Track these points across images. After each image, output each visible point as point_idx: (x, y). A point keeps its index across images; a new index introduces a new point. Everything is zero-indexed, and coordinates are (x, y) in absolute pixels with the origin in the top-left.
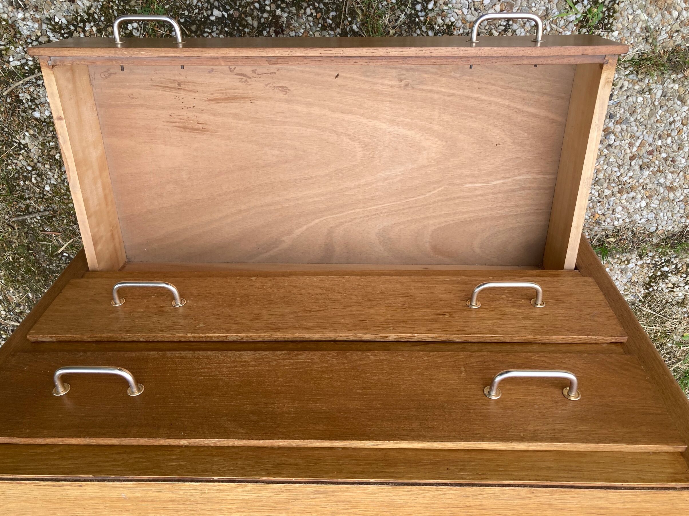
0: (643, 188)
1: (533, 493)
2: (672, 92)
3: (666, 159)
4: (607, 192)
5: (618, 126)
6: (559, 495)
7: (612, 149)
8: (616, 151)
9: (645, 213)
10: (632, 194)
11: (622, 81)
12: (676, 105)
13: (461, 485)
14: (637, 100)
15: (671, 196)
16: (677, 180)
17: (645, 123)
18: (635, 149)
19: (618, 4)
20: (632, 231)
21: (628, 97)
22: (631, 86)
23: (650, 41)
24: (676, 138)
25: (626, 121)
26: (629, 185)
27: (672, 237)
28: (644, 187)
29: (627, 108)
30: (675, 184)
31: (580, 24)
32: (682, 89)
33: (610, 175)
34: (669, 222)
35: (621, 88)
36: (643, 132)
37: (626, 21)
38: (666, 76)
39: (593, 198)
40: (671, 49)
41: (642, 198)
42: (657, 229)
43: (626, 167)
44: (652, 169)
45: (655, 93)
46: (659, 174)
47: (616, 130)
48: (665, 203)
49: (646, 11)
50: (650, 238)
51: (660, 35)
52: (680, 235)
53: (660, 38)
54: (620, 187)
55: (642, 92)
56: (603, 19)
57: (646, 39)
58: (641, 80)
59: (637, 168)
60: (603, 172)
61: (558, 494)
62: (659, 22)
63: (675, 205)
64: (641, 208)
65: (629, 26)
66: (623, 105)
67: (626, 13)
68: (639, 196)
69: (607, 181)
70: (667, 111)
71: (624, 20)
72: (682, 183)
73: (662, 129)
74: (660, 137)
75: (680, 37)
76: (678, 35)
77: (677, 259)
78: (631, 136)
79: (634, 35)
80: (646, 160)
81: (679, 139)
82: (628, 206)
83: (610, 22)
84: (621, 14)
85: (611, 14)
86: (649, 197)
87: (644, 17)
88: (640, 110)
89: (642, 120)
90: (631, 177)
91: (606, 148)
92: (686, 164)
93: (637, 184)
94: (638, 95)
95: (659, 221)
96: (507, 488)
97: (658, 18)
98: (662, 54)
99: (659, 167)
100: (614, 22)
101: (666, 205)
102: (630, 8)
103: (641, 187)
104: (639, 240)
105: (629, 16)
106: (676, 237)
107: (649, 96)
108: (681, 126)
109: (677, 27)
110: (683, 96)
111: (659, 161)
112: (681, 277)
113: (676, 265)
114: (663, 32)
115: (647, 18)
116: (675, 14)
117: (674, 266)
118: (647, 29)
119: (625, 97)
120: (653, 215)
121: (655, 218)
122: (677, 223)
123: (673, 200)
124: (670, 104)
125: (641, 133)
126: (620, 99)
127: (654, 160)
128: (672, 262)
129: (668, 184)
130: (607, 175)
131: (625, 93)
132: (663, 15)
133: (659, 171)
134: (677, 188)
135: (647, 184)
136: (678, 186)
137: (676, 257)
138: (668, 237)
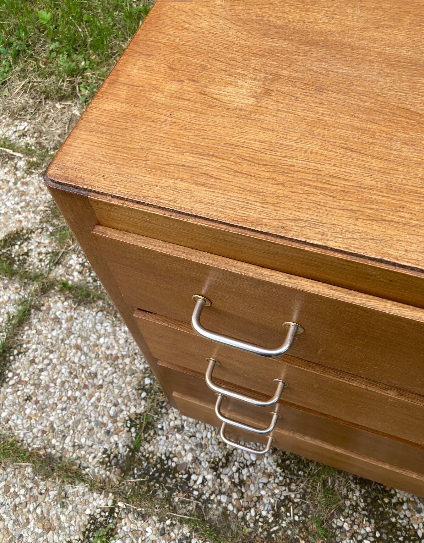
0: (99, 355)
1: (283, 228)
2: (58, 437)
3: (76, 377)
4: (127, 361)
5: (105, 422)
6: (249, 217)
7: (114, 401)
8: (112, 398)
9: (103, 332)
10: (108, 352)
11: (93, 464)
12: (58, 424)
13: (381, 261)
14: (86, 441)
15: (79, 341)
16: (72, 354)
17: (84, 417)
18: (97, 395)
19: (80, 539)
20: (116, 317)
21: (92, 446)
22: (87, 456)
23: (63, 494)
24: (64, 394)
25: (98, 424)
26: (108, 362)
27: (87, 303)
28: (97, 356)
29: (94, 436)
30: (74, 351)
31: (114, 533)
32: (50, 438)
33: (121, 377)
34: (86, 317)
35: (95, 457)
36: (87, 409)
37: (77, 520)
38: (59, 455)
39: (139, 359)
40: (49, 479)
41: (101, 346)
42: (97, 313)
43: (107, 379)
44: (88, 372)
45: (70, 441)
46: (84, 365)
47: (107, 419)
48: (86, 336)
49: (61, 523)
50: (104, 307)
51: (55, 496)
52: (81, 303)
53: (56, 493)
54: (116, 363)
55: (80, 447)
56: (94, 530)
57: (66, 497)
58: (78, 458)
59: (99, 377)
60: (126, 381)
61: (251, 219)
62: (53, 508)
63: (79, 331)
64: (105, 337)
65: (76, 514)
66: (96, 440)
67: (75, 528)
68: (103, 349)
69: (125, 372)
70: (65, 421)
71: (79, 522)
72: (69, 351)
73: (73, 406)
74: (75, 399)
75: (40, 488)
76: (41, 490)
77: (88, 281)
78: (97, 408)
79: (74, 505)
80: (91, 381)
81: (62, 392)
82: (114, 342)
83: (89, 525)
84: (80, 529)
85: (87, 532)
86: (96, 345)
87: (63, 518)
88: (85, 431)
89: (86, 420)
90: (106, 369)
91: (118, 404)
92: (62, 367)
93: (102, 361)
94: (83, 445)
95: (93, 320)
96: (316, 242)
97: (52, 512)
98: (57, 478)
99: (83, 371)
100: (87, 523)
101: (86, 333)
102: (71, 531)
103: (101, 356)
104: (113, 306)
105: (74, 524)
106: (84, 302)
107: (76, 440)
108: (58, 404)
109: (41, 498)
110: (51, 431)
111: (81, 377)
113: (90, 276)
114: (52, 497)
115: (61, 516)
116: (39, 511)
118: (63, 505)
119: (94, 447)
120: (97, 327)
121: (96, 324)
122: (81, 314)
123: (79, 336)
124: (62, 428)
125: (89, 408)
126: (98, 447)
127: (85, 379)
129: (79, 353)
130: (124, 378)
131: (93, 451)
132: (48, 514)
133: (83, 368)
134: (74, 347)
135: (95, 358)
136: (72, 348)
137: (89, 283)
138: (90, 303)
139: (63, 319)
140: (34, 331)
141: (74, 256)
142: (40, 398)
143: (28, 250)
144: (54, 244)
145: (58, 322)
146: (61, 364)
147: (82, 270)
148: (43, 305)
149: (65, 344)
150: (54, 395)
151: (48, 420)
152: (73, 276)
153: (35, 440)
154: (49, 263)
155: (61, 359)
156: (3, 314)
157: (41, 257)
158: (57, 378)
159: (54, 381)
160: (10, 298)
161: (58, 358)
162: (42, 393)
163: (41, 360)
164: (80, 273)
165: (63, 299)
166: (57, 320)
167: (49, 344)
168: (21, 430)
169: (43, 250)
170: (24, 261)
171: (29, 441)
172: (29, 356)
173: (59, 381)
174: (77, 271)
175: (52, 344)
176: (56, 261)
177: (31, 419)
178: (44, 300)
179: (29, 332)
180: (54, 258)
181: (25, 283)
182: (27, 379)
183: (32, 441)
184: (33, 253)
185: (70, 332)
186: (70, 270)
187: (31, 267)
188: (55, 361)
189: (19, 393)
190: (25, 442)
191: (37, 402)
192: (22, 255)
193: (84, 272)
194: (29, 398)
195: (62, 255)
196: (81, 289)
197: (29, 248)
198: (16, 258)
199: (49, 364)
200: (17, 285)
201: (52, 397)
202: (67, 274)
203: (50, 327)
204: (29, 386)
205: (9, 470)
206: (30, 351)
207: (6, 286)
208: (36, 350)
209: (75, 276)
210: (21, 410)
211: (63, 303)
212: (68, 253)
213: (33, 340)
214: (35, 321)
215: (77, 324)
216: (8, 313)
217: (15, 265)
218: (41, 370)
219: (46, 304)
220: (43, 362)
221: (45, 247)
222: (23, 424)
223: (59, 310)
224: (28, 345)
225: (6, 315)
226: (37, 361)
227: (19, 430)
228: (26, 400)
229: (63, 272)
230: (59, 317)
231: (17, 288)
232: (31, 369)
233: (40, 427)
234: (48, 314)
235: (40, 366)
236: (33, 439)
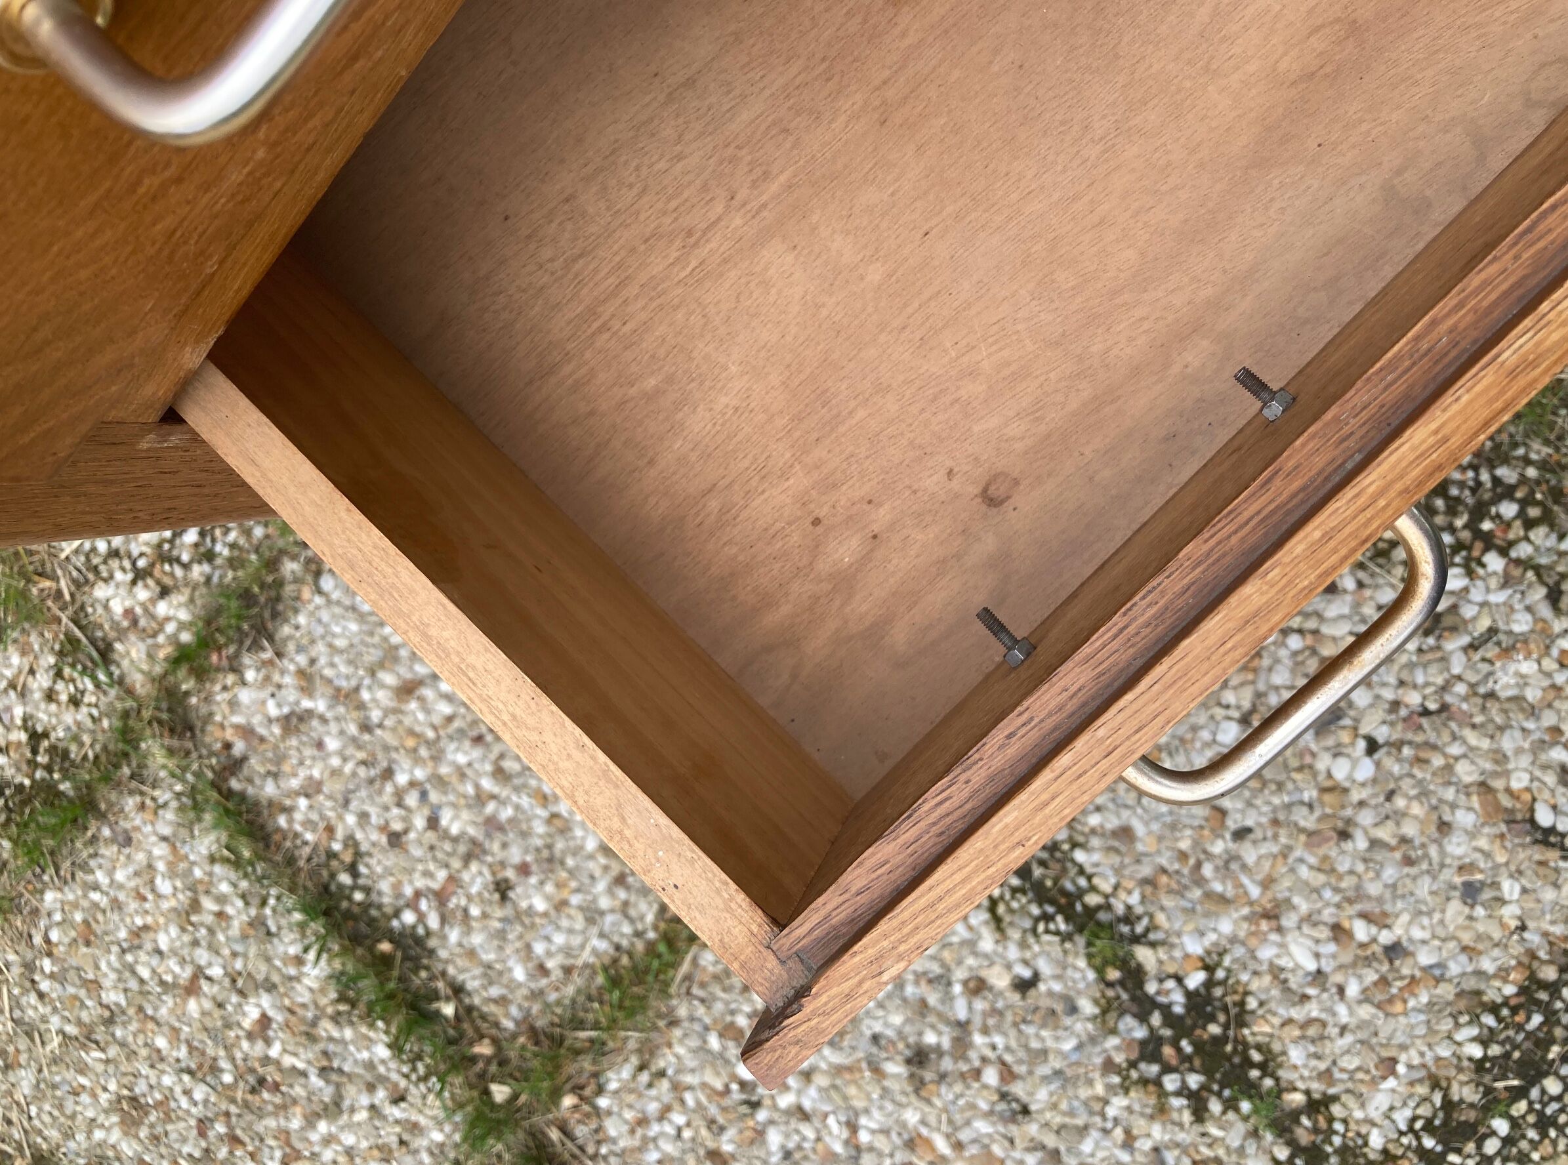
15: (388, 678)
16: (421, 716)
27: (273, 609)
30: (413, 705)
34: (320, 630)
42: (319, 591)
48: (380, 653)
52: (266, 629)
63: (357, 668)
72: (407, 721)
77: (202, 579)
81: (525, 786)
92: (450, 757)
95: (337, 610)
101: (372, 650)
106: (267, 614)
108: (555, 809)
112: (142, 555)
113: (186, 567)
117: (185, 557)
121: (353, 608)
122: (304, 641)
123: (373, 675)
128: (200, 562)
129: (428, 693)
134: (400, 701)
136: (403, 707)
137: (208, 579)
138: (278, 599)
139: (297, 703)
140: (303, 803)
141: (101, 592)
142: (515, 855)
143: (25, 727)
144: (34, 640)
145: (301, 719)
146: (437, 758)
147: (158, 583)
148: (228, 746)
149: (380, 726)
150: (524, 812)
151: (591, 857)
152: (168, 619)
153: (632, 912)
154: (94, 678)
155: (424, 752)
156: (211, 874)
157: (64, 698)
158: (477, 786)
159: (481, 798)
160: (164, 839)
161: (417, 761)
162: (504, 846)
163: (403, 812)
164: (164, 592)
165: (230, 679)
166: (294, 722)
167: (362, 772)
168: (586, 940)
169: (43, 680)
170: (59, 754)
171: (627, 929)
172: (374, 844)
173: (487, 784)
174: (153, 601)
175: (364, 763)
176: (95, 654)
177: (564, 903)
178: (213, 737)
179: (298, 816)
180: (81, 656)
181: (132, 777)
182: (442, 875)
183: (632, 921)
184: (41, 715)
185: (348, 697)
186: (142, 622)
187: (86, 739)
188: (420, 774)
189: (475, 911)
190: (625, 943)
191: (524, 870)
192: (35, 752)
193: (167, 581)
194: (502, 889)
195: (80, 628)
196: (219, 611)
197: (19, 722)
198: (39, 774)
199: (424, 795)
200: (131, 803)
201: (529, 820)
202: (154, 635)
203: (308, 752)
204: (466, 876)
205: (682, 1012)
206: (359, 836)
207: (121, 839)
208: (363, 816)
209: (172, 612)
210: (527, 921)
211: (244, 683)
212: (82, 607)
213: (330, 814)
214: (270, 789)
215: (332, 665)
216: (212, 859)
217: (62, 787)
218: (433, 823)
219: (229, 735)
220: (408, 809)
221: (32, 672)
222: (570, 931)
223: (264, 703)
224: (340, 833)
225: (218, 869)
226: (397, 826)
227: (582, 947)
228: (504, 898)
229: (142, 647)
230: (286, 710)
231: (142, 807)
232: (417, 852)
233: (601, 886)
234: (262, 740)
235: (419, 822)
236: (626, 916)
